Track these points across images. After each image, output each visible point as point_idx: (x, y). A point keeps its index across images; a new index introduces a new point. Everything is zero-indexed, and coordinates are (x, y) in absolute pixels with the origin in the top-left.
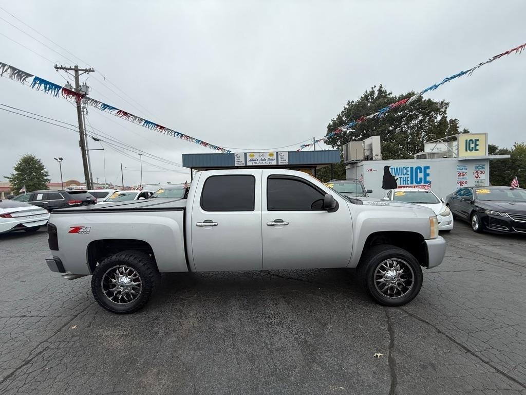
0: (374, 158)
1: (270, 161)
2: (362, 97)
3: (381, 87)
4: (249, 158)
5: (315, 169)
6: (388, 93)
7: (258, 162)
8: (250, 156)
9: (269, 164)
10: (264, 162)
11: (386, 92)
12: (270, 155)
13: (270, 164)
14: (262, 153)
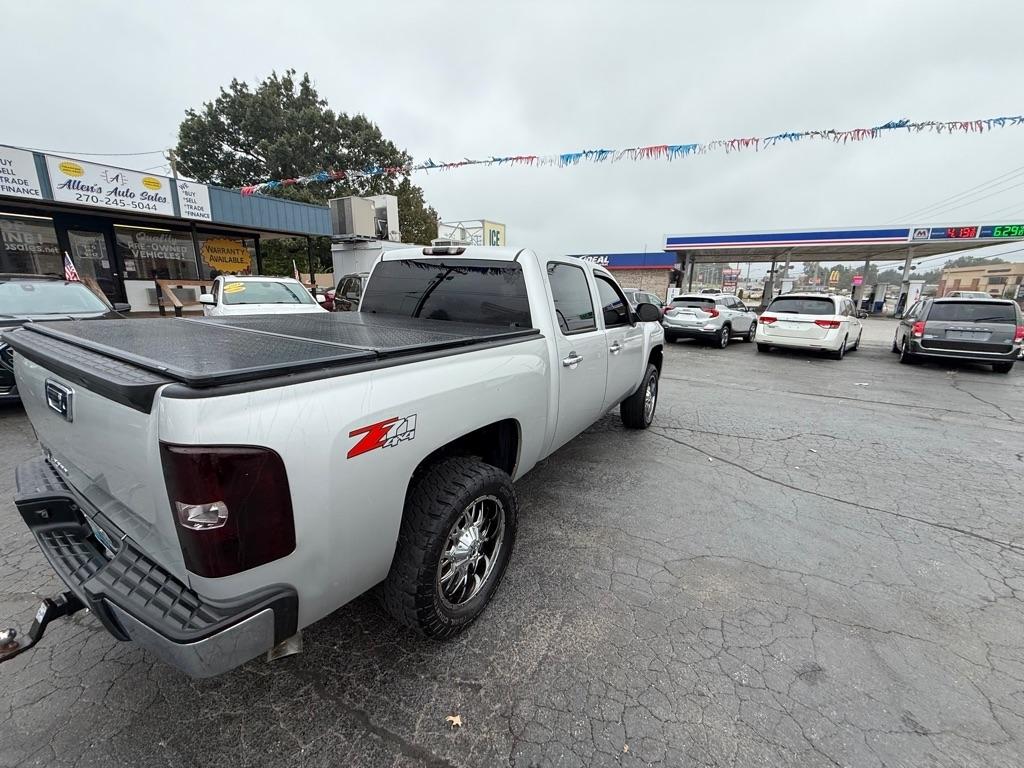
0: (390, 238)
1: (152, 203)
2: (265, 83)
3: (307, 80)
4: (57, 177)
5: (257, 241)
6: (319, 100)
7: (101, 197)
8: (65, 168)
9: (146, 210)
10: (128, 200)
11: (315, 95)
12: (147, 183)
13: (152, 211)
14: (118, 172)
